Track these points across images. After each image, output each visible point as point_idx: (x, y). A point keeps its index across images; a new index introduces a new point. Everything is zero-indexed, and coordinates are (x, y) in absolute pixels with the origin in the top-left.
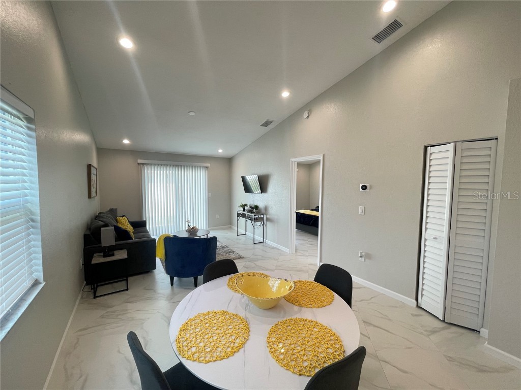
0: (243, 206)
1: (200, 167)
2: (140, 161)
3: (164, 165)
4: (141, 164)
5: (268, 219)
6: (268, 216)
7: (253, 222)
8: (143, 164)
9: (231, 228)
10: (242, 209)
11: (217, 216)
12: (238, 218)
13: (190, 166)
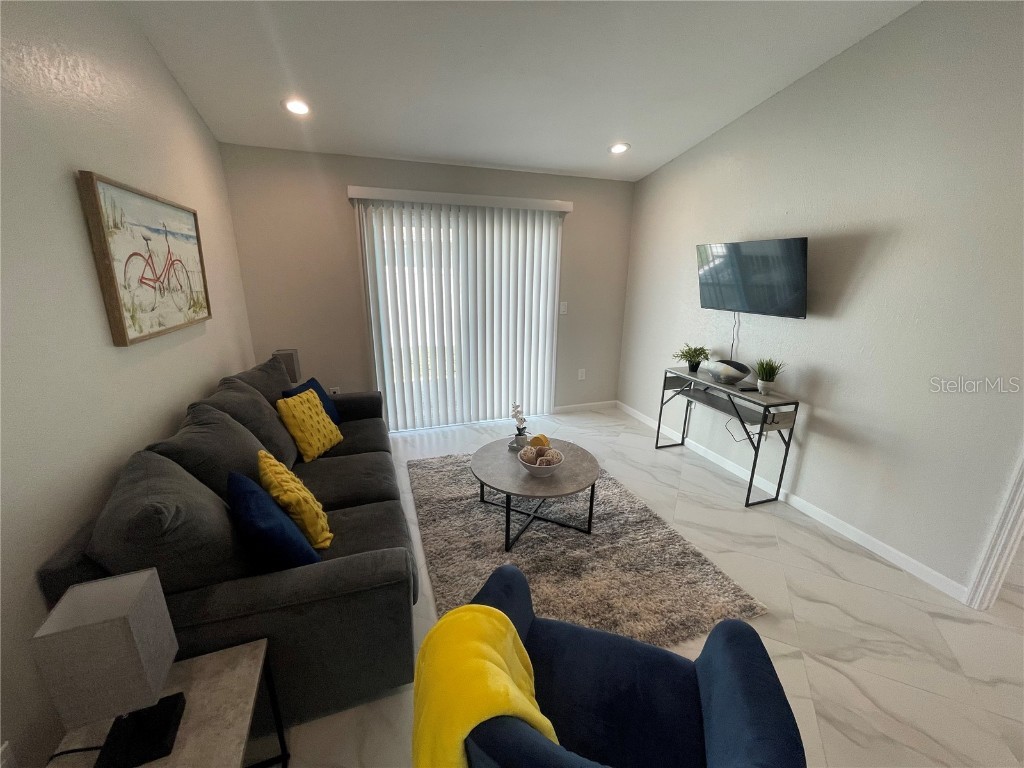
0: (694, 357)
1: (542, 213)
2: (354, 191)
3: (431, 206)
4: (360, 201)
5: (815, 424)
6: (820, 412)
7: (755, 429)
8: (365, 202)
9: (616, 407)
10: (685, 364)
11: (581, 374)
12: (669, 393)
13: (509, 211)
